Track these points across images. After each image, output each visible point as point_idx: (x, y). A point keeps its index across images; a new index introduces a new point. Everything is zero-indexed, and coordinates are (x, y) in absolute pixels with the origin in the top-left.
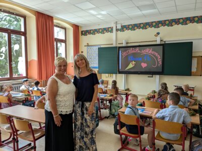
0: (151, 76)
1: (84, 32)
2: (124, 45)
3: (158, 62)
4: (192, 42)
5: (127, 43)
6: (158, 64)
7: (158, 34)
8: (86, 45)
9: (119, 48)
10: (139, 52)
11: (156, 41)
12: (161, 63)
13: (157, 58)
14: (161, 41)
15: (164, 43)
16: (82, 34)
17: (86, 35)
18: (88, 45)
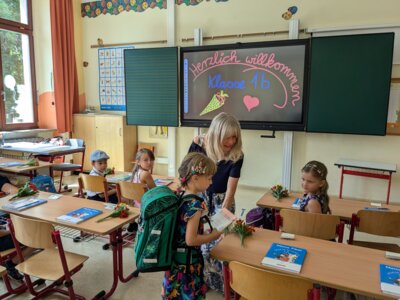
0: (270, 133)
1: (88, 8)
2: (196, 43)
3: (291, 93)
4: (393, 34)
5: (205, 39)
6: (291, 99)
7: (293, 10)
8: (96, 43)
9: (184, 50)
10: (237, 62)
11: (287, 32)
12: (298, 96)
13: (288, 82)
14: (301, 31)
15: (309, 36)
16: (84, 13)
17: (95, 16)
18: (100, 45)
